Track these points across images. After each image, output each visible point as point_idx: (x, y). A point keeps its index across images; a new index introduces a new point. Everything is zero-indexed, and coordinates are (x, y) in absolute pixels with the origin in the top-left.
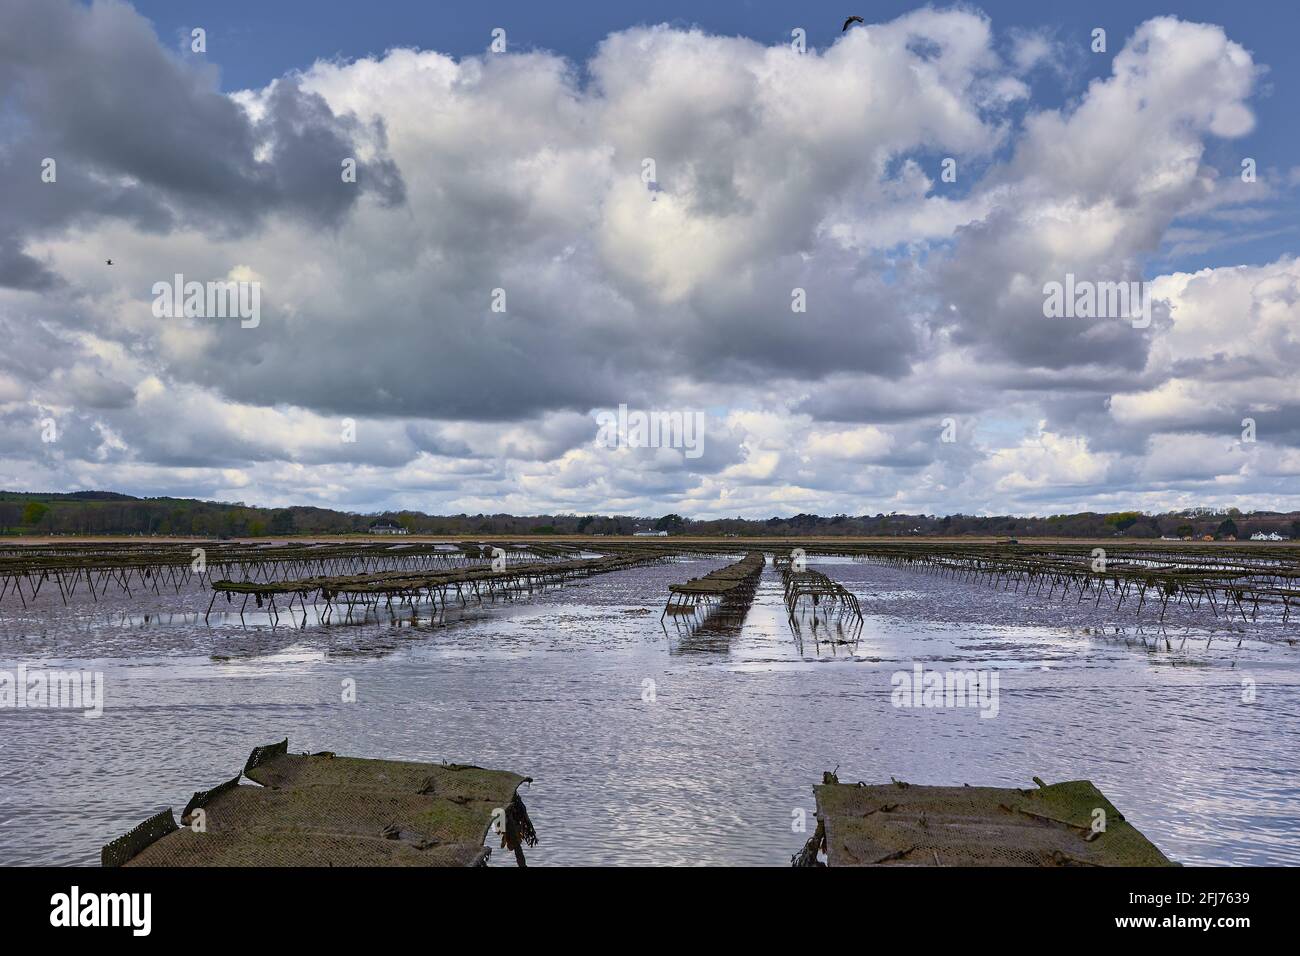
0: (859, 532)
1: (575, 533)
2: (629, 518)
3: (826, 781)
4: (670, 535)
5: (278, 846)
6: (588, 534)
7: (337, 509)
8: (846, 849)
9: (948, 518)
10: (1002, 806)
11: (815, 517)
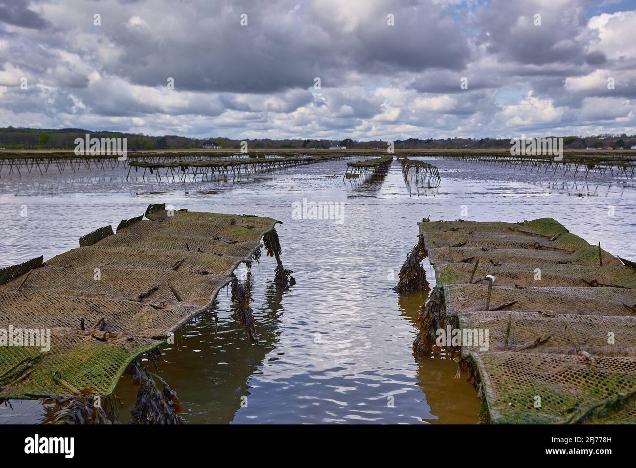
0: (438, 147)
1: (301, 147)
2: (327, 141)
3: (423, 221)
4: (347, 148)
5: (162, 241)
6: (307, 148)
7: (187, 136)
8: (434, 242)
9: (482, 140)
10: (510, 228)
11: (417, 139)
